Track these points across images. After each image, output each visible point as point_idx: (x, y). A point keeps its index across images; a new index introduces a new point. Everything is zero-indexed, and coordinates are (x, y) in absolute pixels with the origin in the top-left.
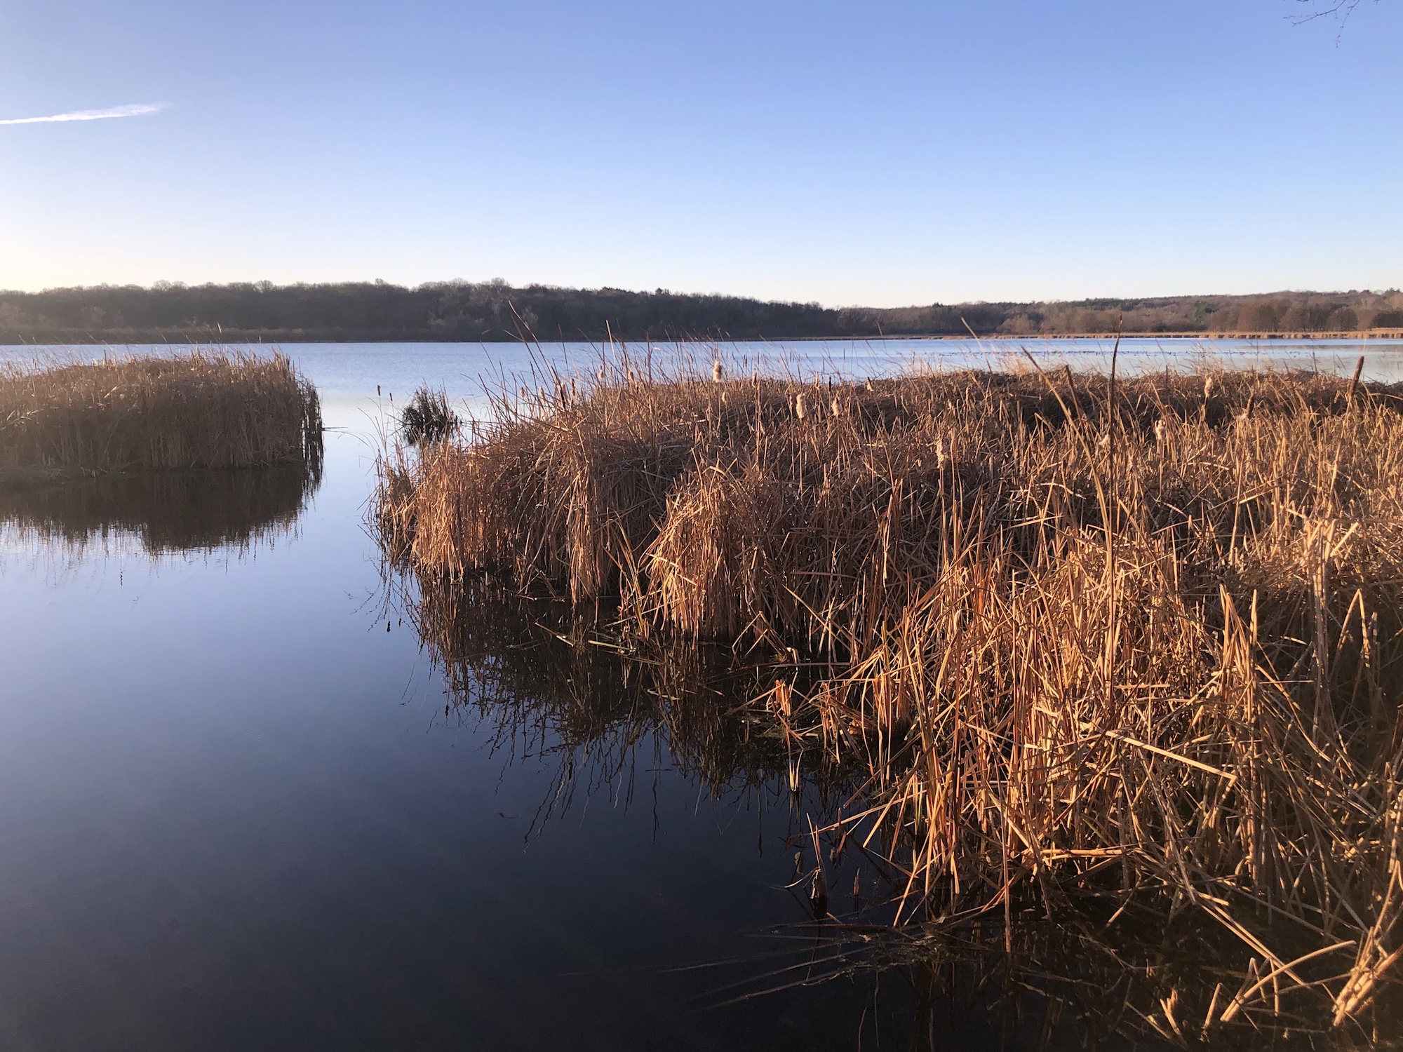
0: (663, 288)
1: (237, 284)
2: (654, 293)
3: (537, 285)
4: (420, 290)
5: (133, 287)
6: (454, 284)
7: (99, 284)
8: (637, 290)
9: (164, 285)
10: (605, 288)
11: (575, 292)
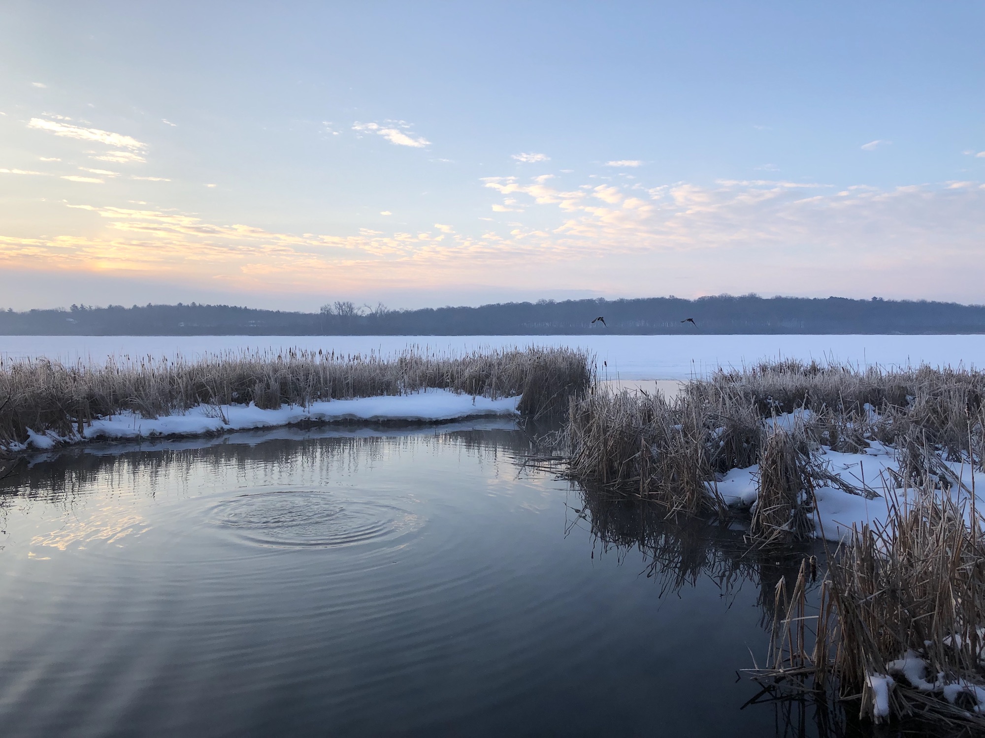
0: (878, 297)
1: (584, 300)
2: (871, 300)
3: (780, 297)
4: (698, 301)
5: (526, 303)
6: (722, 297)
7: (510, 302)
8: (857, 297)
9: (543, 301)
10: (831, 297)
11: (808, 300)
